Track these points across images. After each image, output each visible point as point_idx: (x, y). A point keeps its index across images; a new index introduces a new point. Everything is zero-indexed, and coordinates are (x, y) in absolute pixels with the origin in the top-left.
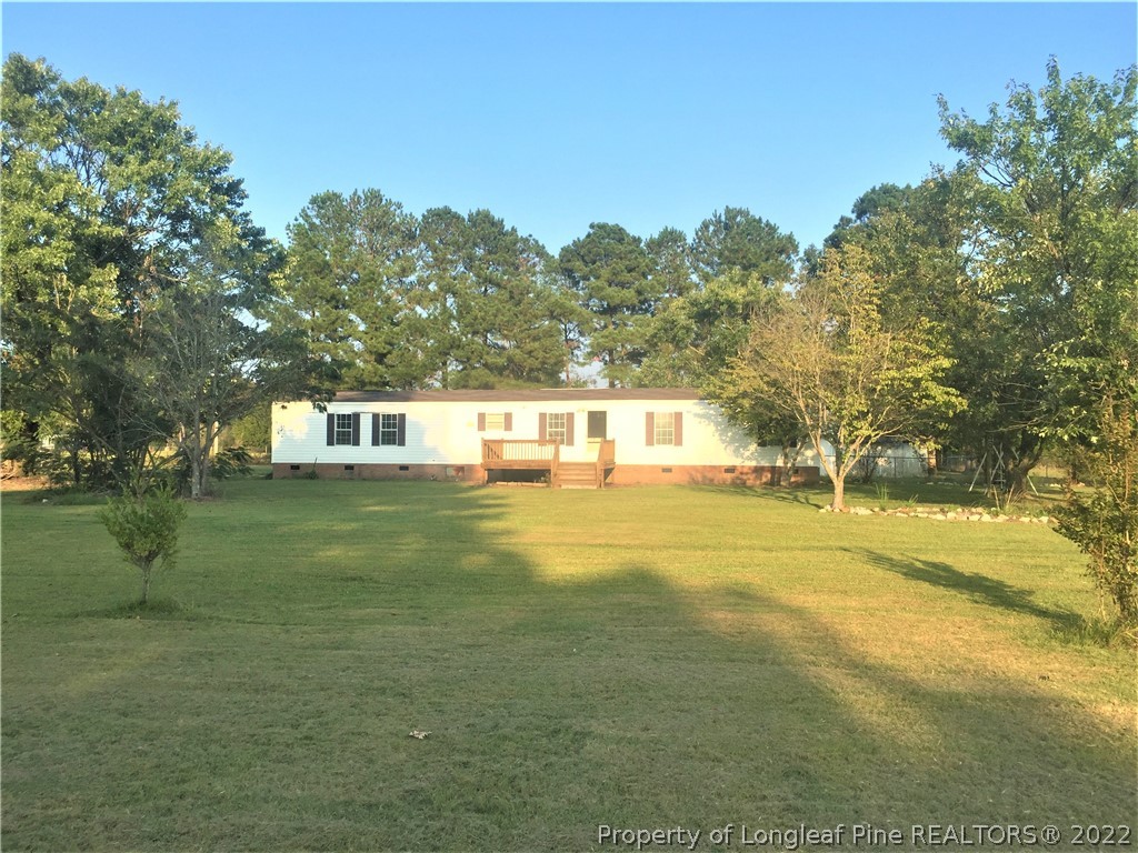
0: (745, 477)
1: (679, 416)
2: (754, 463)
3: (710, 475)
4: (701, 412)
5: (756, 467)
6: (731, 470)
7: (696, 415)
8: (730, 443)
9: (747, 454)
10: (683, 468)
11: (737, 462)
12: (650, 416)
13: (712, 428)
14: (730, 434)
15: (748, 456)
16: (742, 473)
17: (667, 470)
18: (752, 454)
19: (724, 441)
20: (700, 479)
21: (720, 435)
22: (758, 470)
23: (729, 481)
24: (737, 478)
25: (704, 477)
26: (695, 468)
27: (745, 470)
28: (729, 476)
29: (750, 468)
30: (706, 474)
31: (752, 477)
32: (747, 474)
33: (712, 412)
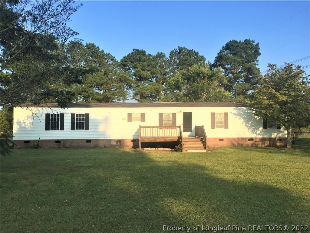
0: (257, 143)
1: (226, 115)
2: (261, 137)
3: (241, 143)
4: (237, 113)
5: (262, 138)
6: (251, 139)
7: (234, 114)
8: (250, 127)
9: (258, 132)
10: (228, 139)
11: (254, 136)
12: (213, 115)
13: (242, 120)
14: (250, 123)
15: (259, 134)
16: (256, 141)
17: (221, 140)
18: (260, 132)
19: (247, 127)
20: (237, 144)
21: (246, 123)
22: (263, 140)
23: (250, 145)
24: (254, 144)
25: (238, 144)
26: (233, 139)
27: (257, 140)
28: (250, 143)
29: (259, 139)
30: (239, 142)
31: (260, 143)
32: (258, 142)
33: (241, 113)
